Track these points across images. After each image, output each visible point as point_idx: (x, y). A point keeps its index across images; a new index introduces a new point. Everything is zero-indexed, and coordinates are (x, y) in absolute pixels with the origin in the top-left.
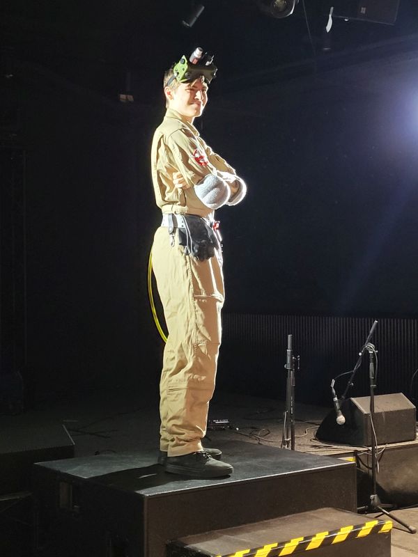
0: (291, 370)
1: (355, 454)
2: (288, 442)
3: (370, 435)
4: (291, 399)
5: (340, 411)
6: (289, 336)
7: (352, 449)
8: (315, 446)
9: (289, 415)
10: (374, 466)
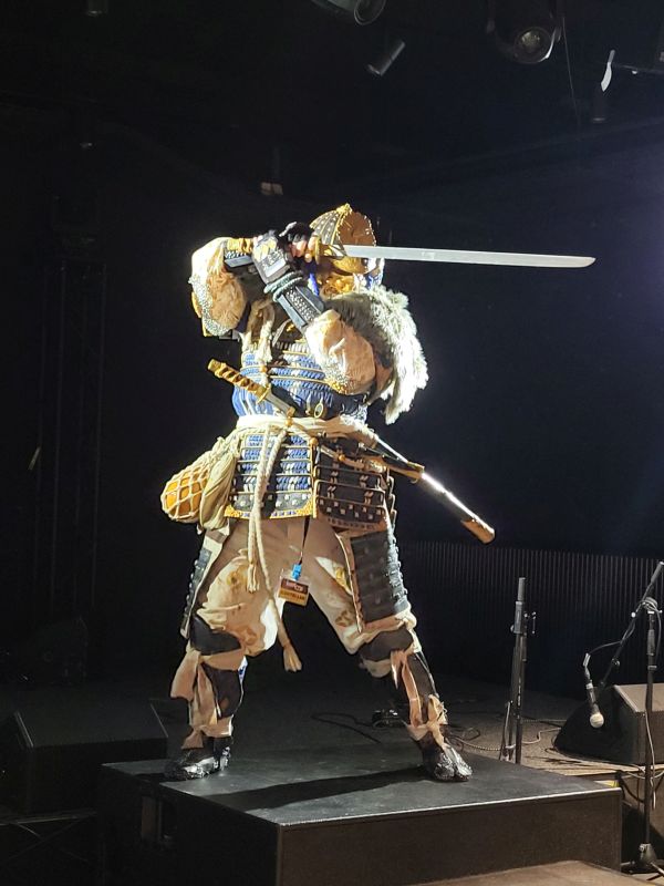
0: (521, 635)
1: (618, 776)
2: (511, 752)
3: (643, 746)
4: (518, 683)
5: (596, 706)
6: (521, 580)
7: (613, 768)
8: (553, 760)
9: (515, 709)
10: (648, 797)
